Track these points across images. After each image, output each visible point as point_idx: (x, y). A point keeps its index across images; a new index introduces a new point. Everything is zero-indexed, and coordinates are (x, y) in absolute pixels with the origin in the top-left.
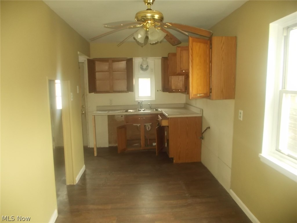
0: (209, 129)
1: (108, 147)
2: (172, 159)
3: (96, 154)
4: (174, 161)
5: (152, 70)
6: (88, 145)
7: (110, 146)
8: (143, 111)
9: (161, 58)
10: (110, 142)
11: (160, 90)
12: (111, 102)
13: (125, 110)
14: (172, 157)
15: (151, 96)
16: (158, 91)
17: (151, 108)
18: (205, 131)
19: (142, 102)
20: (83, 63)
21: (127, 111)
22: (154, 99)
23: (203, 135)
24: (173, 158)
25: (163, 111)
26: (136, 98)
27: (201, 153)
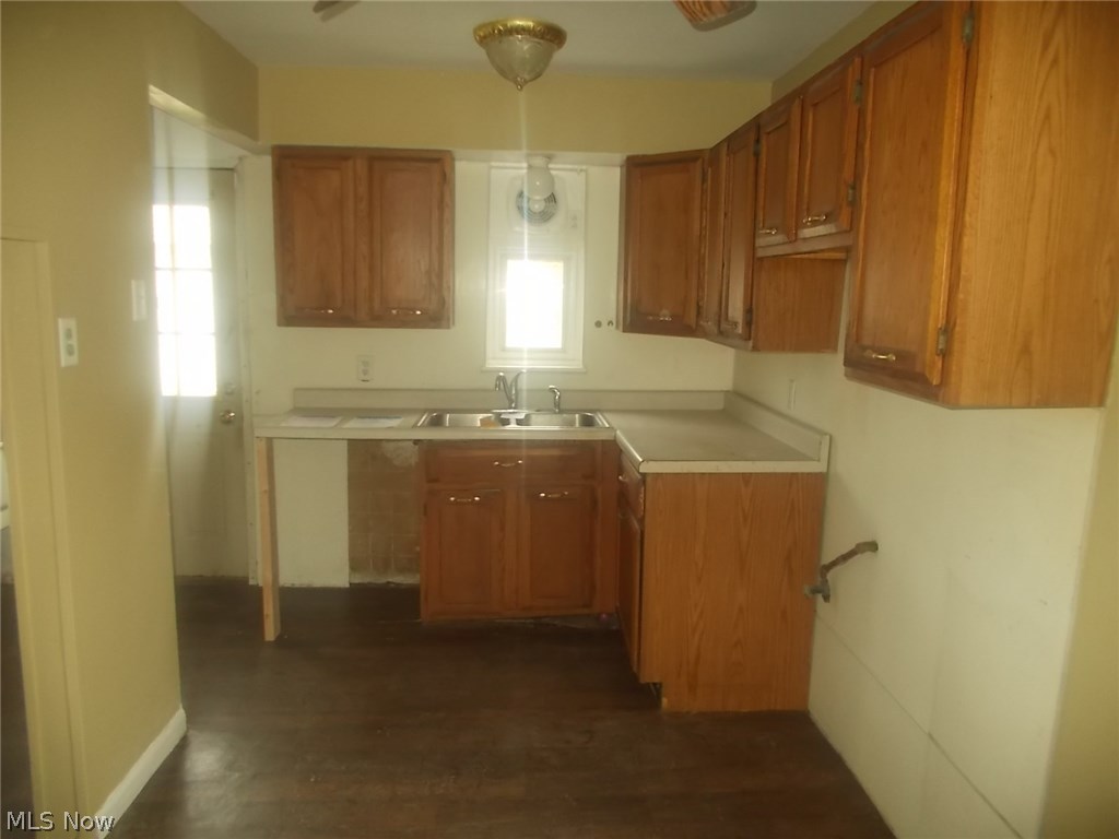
0: (868, 554)
1: (347, 585)
2: (657, 687)
3: (270, 633)
4: (665, 701)
5: (575, 218)
6: (251, 576)
7: (357, 581)
8: (519, 422)
9: (619, 158)
10: (355, 565)
11: (610, 323)
12: (365, 372)
13: (430, 411)
14: (656, 681)
15: (563, 350)
16: (598, 324)
17: (558, 407)
18: (845, 558)
19: (518, 375)
20: (231, 169)
21: (437, 422)
22: (578, 365)
23: (829, 576)
24: (661, 684)
25: (618, 432)
26: (489, 354)
27: (808, 666)
